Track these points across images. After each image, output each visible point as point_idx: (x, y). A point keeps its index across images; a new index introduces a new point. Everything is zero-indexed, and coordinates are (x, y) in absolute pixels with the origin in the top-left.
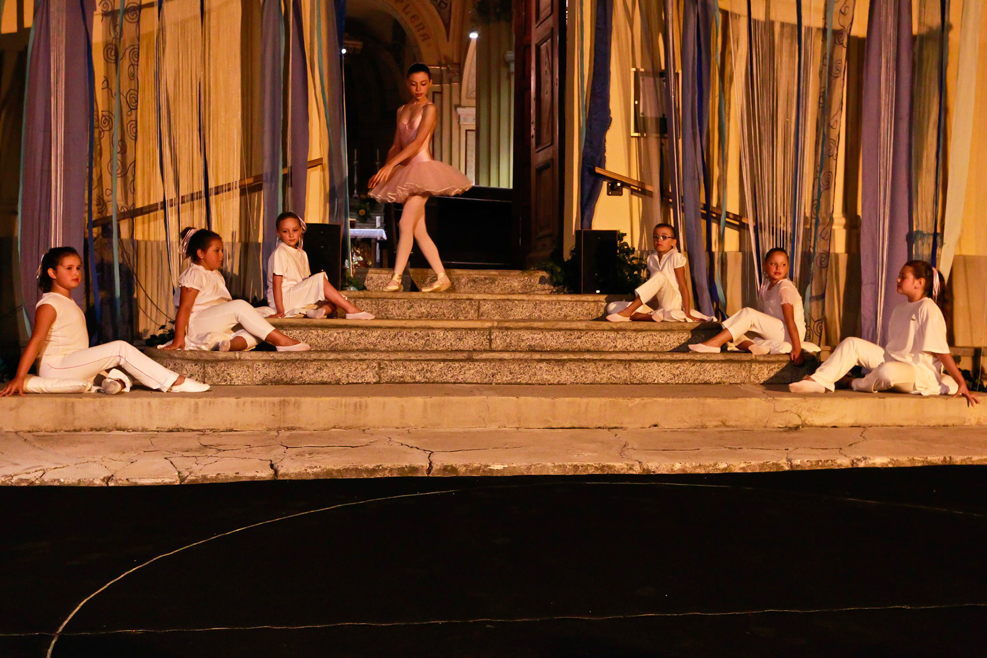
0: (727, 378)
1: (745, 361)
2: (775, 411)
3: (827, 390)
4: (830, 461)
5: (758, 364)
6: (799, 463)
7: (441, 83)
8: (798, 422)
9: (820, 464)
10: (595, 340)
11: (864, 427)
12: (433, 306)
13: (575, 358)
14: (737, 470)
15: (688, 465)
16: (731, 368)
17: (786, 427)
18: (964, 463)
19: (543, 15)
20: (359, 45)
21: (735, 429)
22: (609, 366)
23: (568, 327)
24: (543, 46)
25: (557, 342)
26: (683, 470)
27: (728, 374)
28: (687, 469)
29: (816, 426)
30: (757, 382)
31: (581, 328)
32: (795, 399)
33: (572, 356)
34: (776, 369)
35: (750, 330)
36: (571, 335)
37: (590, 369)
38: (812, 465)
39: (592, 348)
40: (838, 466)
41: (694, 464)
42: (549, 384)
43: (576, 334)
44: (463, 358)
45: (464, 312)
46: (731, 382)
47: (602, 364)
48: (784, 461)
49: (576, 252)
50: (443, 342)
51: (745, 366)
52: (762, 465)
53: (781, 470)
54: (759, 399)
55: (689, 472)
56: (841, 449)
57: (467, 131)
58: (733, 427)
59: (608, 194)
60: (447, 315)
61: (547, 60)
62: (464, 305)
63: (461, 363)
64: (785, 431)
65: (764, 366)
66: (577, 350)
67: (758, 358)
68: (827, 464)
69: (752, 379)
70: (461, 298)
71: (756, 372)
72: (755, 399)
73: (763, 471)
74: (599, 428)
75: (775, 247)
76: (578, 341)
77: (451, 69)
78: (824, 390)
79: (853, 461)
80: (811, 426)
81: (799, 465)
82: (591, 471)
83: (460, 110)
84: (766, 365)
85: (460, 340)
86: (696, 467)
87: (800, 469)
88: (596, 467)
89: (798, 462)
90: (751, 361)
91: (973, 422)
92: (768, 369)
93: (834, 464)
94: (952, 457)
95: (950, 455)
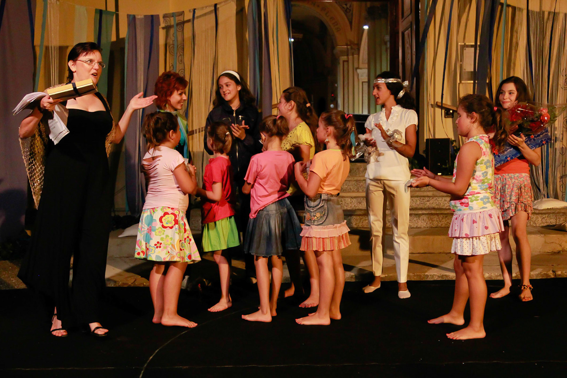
2: (546, 243)
5: (535, 215)
7: (348, 55)
8: (560, 249)
10: (437, 202)
12: (344, 184)
13: (426, 213)
15: (493, 275)
17: (552, 252)
19: (406, 14)
20: (300, 36)
22: (446, 217)
23: (422, 195)
24: (406, 33)
25: (415, 204)
26: (490, 278)
28: (493, 277)
30: (535, 225)
31: (429, 195)
32: (558, 235)
33: (424, 212)
34: (546, 218)
36: (424, 199)
37: (435, 219)
39: (436, 207)
41: (496, 274)
42: (411, 228)
43: (427, 199)
44: (362, 214)
45: (362, 187)
47: (442, 216)
48: (551, 272)
49: (426, 151)
50: (350, 205)
52: (538, 275)
53: (549, 278)
54: (536, 236)
55: (493, 279)
57: (363, 82)
59: (445, 117)
60: (352, 189)
61: (408, 41)
62: (362, 184)
63: (360, 217)
64: (552, 255)
65: (539, 216)
66: (427, 208)
69: (532, 223)
70: (360, 179)
71: (534, 219)
72: (533, 236)
74: (440, 253)
76: (428, 203)
77: (353, 47)
81: (560, 275)
82: (436, 278)
83: (359, 71)
85: (360, 203)
86: (497, 276)
87: (560, 277)
88: (438, 276)
89: (559, 273)
92: (542, 218)
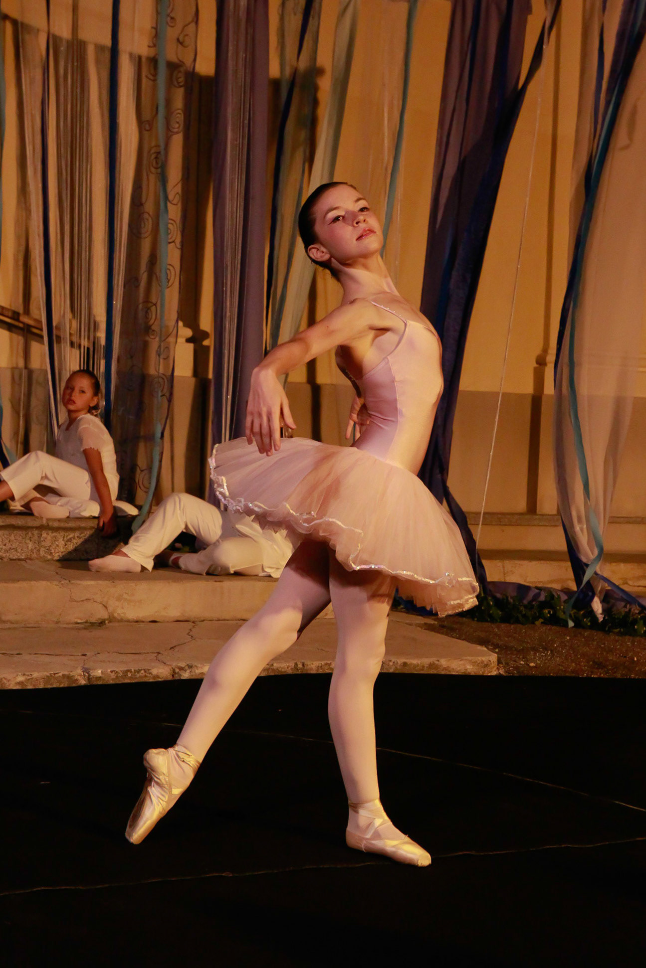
0: (6, 551)
1: (32, 528)
2: (72, 600)
3: (143, 569)
4: (142, 672)
5: (50, 532)
6: (100, 675)
8: (103, 614)
9: (129, 675)
11: (193, 622)
14: (12, 686)
16: (12, 538)
17: (86, 622)
18: (321, 671)
21: (15, 626)
27: (7, 547)
29: (128, 621)
30: (49, 557)
32: (100, 582)
34: (76, 540)
35: (41, 483)
38: (117, 677)
40: (154, 677)
46: (11, 557)
48: (80, 671)
51: (33, 534)
52: (47, 679)
53: (74, 685)
54: (49, 583)
56: (159, 653)
58: (12, 623)
64: (85, 629)
65: (60, 535)
67: (50, 524)
68: (138, 675)
69: (42, 553)
71: (48, 543)
72: (44, 583)
73: (50, 687)
75: (82, 368)
78: (139, 569)
79: (174, 670)
80: (121, 621)
81: (100, 677)
84: (62, 533)
87: (100, 683)
89: (98, 673)
90: (41, 528)
92: (65, 539)
93: (148, 675)
94: (306, 663)
95: (303, 661)
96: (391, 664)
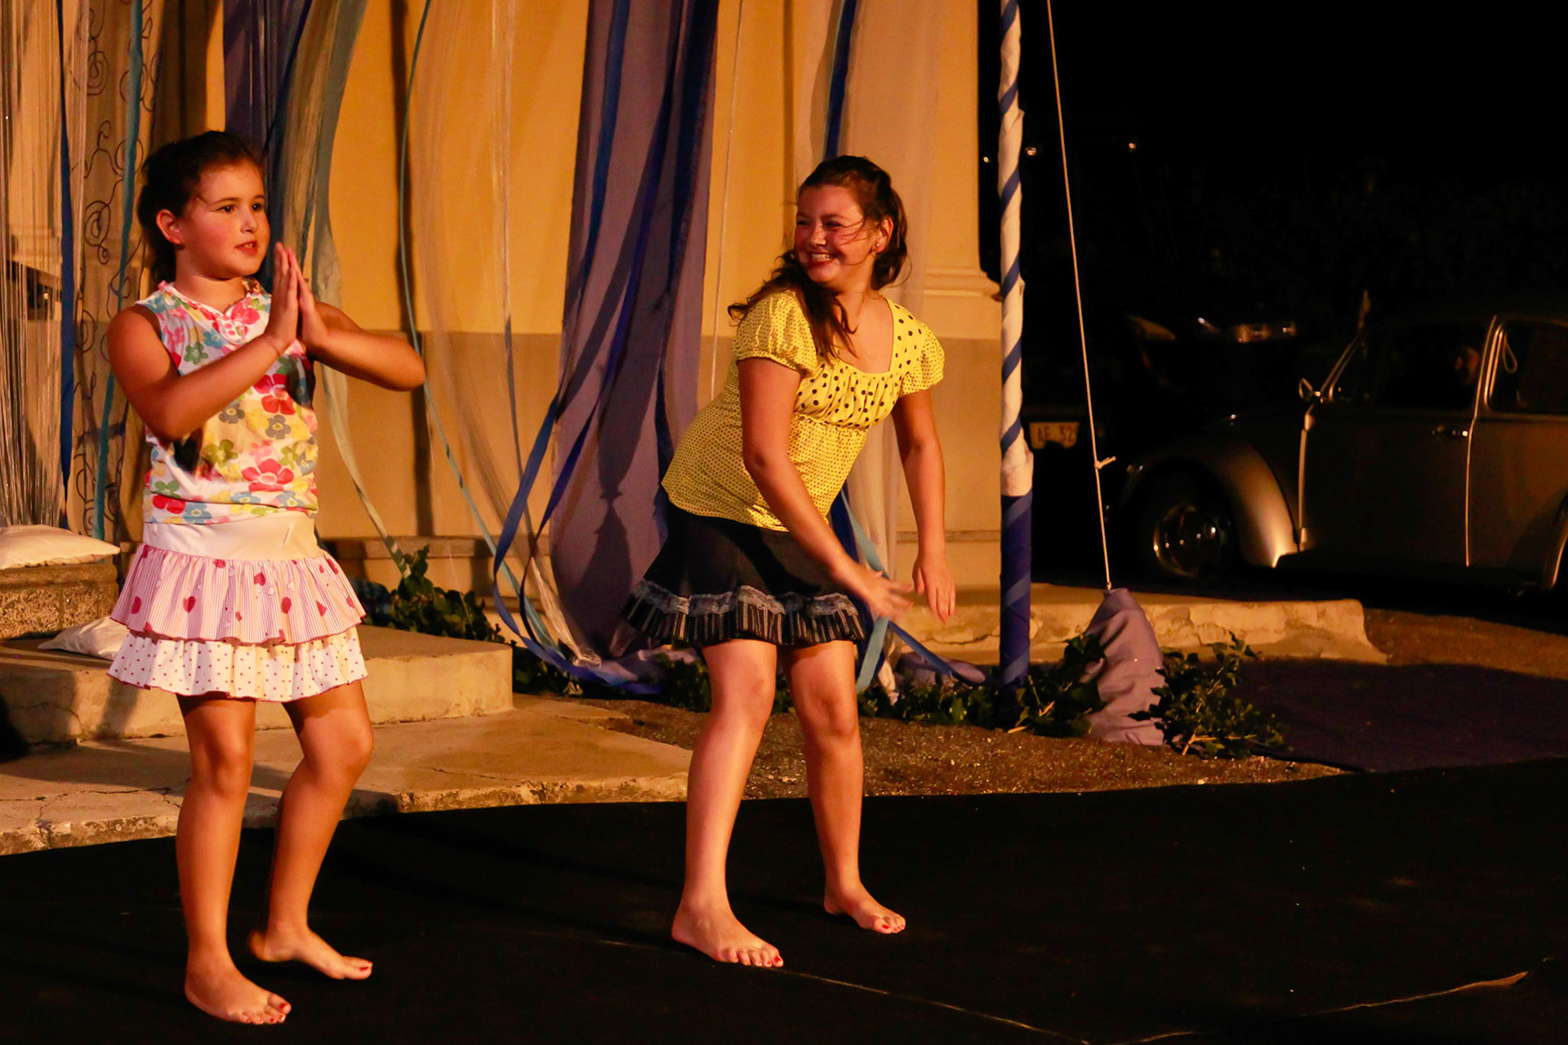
2: (18, 706)
4: (141, 822)
6: (69, 832)
9: (119, 828)
17: (43, 742)
18: (441, 807)
38: (98, 833)
40: (161, 831)
48: (33, 827)
53: (25, 851)
56: (166, 790)
64: (42, 753)
68: (133, 829)
81: (68, 836)
87: (70, 845)
89: (65, 828)
91: (467, 710)
93: (151, 827)
94: (416, 794)
95: (411, 791)
96: (557, 789)
